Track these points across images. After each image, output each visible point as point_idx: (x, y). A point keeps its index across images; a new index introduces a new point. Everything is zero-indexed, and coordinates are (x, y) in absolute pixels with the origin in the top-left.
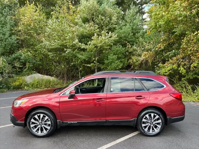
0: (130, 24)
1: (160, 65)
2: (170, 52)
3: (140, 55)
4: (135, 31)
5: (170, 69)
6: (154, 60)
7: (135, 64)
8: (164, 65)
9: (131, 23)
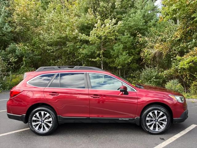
0: (142, 11)
1: (178, 57)
2: (189, 42)
3: (152, 47)
4: (147, 19)
5: (189, 61)
6: (170, 51)
7: (147, 57)
8: (183, 57)
9: (142, 9)
